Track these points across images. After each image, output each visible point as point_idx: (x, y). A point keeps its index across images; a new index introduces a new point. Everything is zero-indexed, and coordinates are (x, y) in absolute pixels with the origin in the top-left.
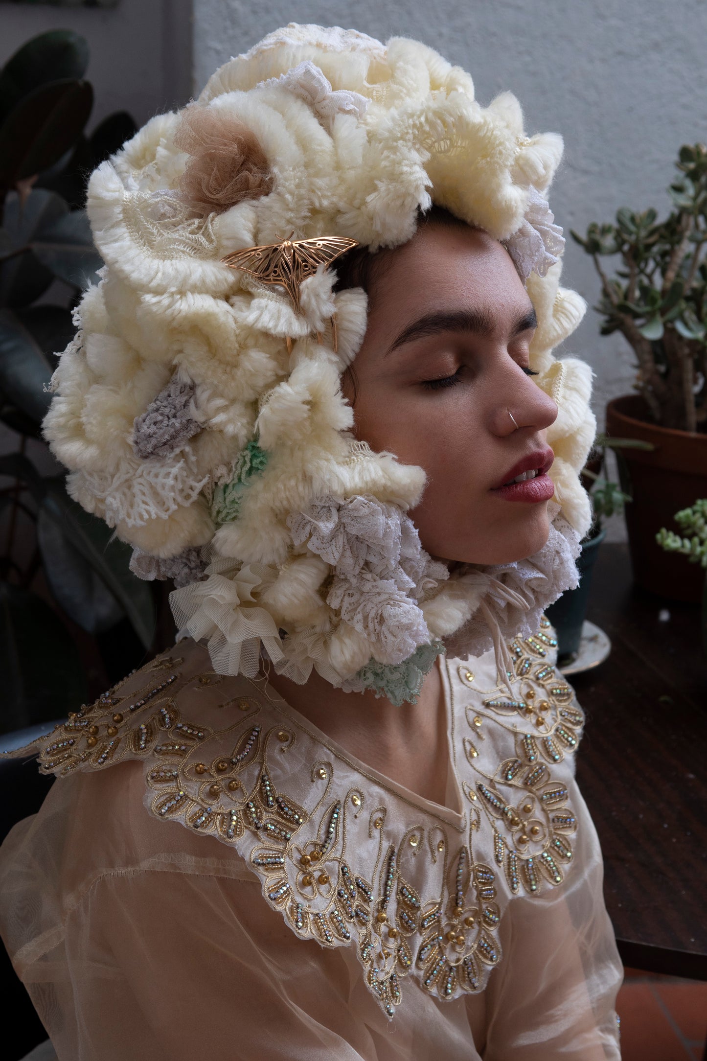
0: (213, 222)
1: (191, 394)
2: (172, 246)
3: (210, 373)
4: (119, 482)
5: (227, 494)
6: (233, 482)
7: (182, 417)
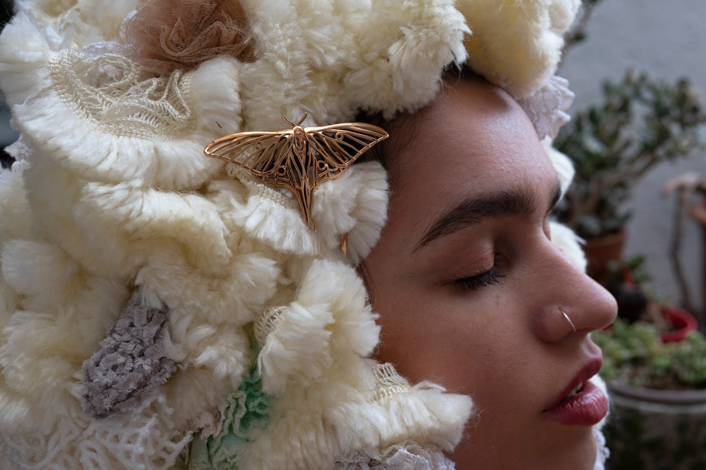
0: (181, 83)
1: (162, 321)
2: (130, 118)
3: (189, 293)
4: (57, 449)
5: (213, 450)
6: (222, 435)
7: (152, 355)
